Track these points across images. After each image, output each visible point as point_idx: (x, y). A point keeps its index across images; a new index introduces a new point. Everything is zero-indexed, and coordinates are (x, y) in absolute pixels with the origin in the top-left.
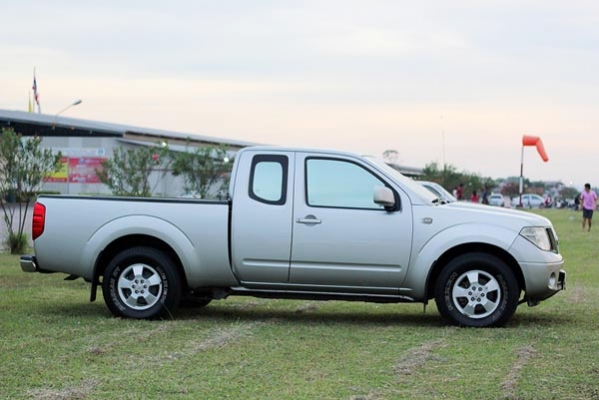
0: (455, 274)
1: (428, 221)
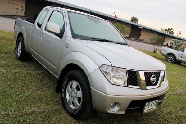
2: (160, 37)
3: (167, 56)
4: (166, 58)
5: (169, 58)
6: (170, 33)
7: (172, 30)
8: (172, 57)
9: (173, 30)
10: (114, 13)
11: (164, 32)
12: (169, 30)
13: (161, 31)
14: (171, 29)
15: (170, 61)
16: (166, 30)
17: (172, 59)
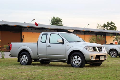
0: (73, 56)
1: (68, 46)
2: (99, 36)
3: (110, 52)
4: (109, 55)
5: (112, 54)
6: (111, 29)
7: (112, 25)
8: (114, 53)
9: (114, 24)
10: (34, 20)
11: (102, 30)
12: (109, 24)
13: (98, 28)
14: (112, 23)
15: (114, 57)
16: (105, 26)
17: (115, 54)
